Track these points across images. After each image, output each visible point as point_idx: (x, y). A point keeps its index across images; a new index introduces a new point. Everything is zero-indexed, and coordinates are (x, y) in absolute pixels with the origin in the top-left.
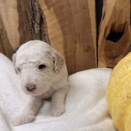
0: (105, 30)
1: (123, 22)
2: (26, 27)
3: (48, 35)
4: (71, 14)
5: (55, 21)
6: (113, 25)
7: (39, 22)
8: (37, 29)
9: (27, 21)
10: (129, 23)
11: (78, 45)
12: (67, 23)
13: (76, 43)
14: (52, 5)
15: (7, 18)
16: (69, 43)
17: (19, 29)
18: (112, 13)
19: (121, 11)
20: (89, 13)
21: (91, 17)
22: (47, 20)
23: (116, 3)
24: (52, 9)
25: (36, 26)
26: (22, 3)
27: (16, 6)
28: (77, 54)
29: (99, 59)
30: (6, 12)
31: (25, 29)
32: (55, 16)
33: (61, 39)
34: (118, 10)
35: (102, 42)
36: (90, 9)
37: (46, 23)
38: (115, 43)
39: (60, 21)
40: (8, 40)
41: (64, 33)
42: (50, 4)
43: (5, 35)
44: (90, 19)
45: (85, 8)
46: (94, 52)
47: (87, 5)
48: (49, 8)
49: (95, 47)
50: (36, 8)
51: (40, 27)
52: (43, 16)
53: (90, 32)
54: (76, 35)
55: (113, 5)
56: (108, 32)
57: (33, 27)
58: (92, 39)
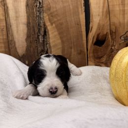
0: (93, 38)
1: (105, 33)
2: (33, 38)
3: (49, 44)
4: (68, 28)
5: (56, 33)
6: (98, 35)
7: (43, 34)
8: (41, 39)
9: (33, 33)
10: (109, 33)
11: (73, 50)
12: (65, 34)
13: (71, 48)
14: (54, 22)
15: (17, 32)
16: (66, 48)
17: (26, 40)
18: (98, 27)
19: (104, 25)
20: (81, 28)
21: (83, 30)
22: (50, 33)
23: (100, 20)
24: (54, 25)
25: (40, 37)
26: (30, 21)
27: (26, 23)
28: (72, 56)
29: (89, 59)
30: (17, 27)
31: (31, 39)
32: (56, 30)
33: (60, 46)
34: (101, 24)
35: (91, 47)
36: (82, 25)
37: (49, 35)
38: (101, 47)
39: (59, 34)
40: (16, 48)
41: (63, 42)
42: (52, 22)
43: (13, 45)
44: (82, 32)
45: (78, 24)
46: (85, 54)
47: (80, 22)
48: (52, 24)
49: (86, 51)
50: (42, 24)
51: (44, 38)
52: (47, 30)
53: (82, 40)
54: (71, 43)
55: (98, 21)
56: (95, 40)
57: (38, 38)
58: (83, 45)
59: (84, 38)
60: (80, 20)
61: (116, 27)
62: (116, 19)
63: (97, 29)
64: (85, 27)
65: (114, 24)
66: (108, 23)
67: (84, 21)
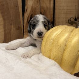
0: (28, 18)
4: (9, 9)
6: (31, 15)
11: (12, 26)
12: (6, 14)
13: (11, 25)
16: (7, 25)
18: (31, 10)
20: (18, 9)
23: (33, 4)
28: (12, 31)
29: (25, 34)
33: (2, 23)
34: (34, 8)
35: (26, 24)
36: (19, 7)
44: (19, 12)
46: (22, 30)
49: (22, 27)
53: (19, 19)
54: (11, 21)
55: (31, 5)
59: (21, 17)
60: (18, 3)
61: (44, 10)
62: (45, 4)
63: (31, 11)
64: (21, 9)
65: (43, 8)
66: (39, 7)
67: (21, 4)
